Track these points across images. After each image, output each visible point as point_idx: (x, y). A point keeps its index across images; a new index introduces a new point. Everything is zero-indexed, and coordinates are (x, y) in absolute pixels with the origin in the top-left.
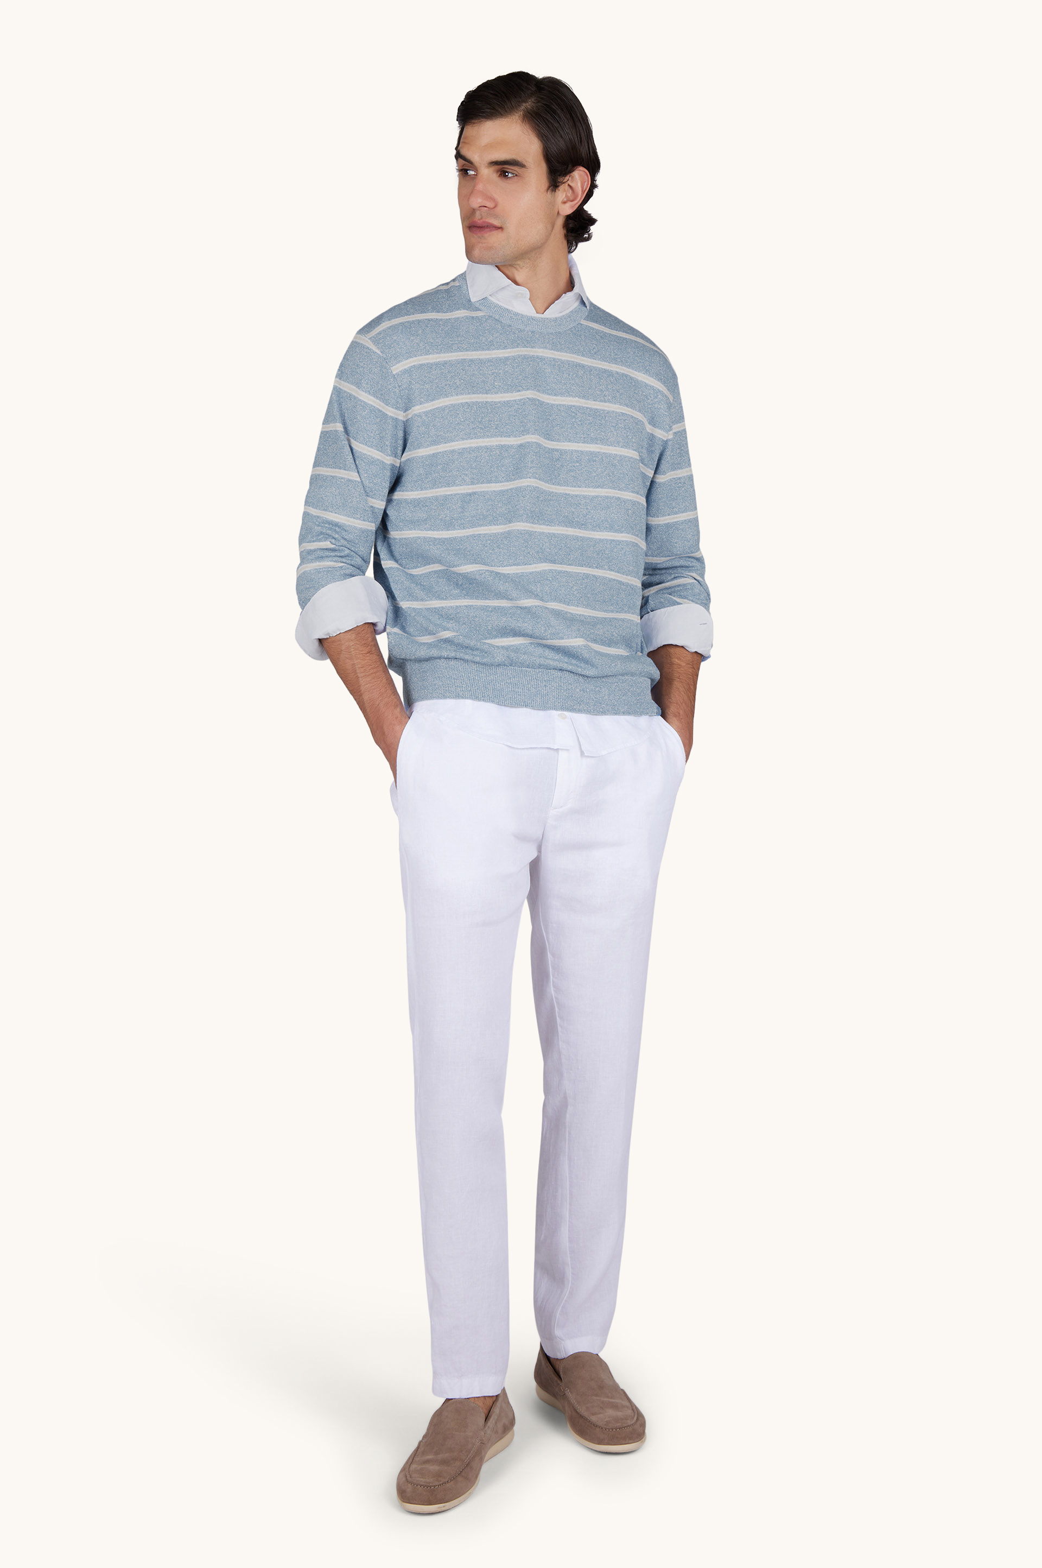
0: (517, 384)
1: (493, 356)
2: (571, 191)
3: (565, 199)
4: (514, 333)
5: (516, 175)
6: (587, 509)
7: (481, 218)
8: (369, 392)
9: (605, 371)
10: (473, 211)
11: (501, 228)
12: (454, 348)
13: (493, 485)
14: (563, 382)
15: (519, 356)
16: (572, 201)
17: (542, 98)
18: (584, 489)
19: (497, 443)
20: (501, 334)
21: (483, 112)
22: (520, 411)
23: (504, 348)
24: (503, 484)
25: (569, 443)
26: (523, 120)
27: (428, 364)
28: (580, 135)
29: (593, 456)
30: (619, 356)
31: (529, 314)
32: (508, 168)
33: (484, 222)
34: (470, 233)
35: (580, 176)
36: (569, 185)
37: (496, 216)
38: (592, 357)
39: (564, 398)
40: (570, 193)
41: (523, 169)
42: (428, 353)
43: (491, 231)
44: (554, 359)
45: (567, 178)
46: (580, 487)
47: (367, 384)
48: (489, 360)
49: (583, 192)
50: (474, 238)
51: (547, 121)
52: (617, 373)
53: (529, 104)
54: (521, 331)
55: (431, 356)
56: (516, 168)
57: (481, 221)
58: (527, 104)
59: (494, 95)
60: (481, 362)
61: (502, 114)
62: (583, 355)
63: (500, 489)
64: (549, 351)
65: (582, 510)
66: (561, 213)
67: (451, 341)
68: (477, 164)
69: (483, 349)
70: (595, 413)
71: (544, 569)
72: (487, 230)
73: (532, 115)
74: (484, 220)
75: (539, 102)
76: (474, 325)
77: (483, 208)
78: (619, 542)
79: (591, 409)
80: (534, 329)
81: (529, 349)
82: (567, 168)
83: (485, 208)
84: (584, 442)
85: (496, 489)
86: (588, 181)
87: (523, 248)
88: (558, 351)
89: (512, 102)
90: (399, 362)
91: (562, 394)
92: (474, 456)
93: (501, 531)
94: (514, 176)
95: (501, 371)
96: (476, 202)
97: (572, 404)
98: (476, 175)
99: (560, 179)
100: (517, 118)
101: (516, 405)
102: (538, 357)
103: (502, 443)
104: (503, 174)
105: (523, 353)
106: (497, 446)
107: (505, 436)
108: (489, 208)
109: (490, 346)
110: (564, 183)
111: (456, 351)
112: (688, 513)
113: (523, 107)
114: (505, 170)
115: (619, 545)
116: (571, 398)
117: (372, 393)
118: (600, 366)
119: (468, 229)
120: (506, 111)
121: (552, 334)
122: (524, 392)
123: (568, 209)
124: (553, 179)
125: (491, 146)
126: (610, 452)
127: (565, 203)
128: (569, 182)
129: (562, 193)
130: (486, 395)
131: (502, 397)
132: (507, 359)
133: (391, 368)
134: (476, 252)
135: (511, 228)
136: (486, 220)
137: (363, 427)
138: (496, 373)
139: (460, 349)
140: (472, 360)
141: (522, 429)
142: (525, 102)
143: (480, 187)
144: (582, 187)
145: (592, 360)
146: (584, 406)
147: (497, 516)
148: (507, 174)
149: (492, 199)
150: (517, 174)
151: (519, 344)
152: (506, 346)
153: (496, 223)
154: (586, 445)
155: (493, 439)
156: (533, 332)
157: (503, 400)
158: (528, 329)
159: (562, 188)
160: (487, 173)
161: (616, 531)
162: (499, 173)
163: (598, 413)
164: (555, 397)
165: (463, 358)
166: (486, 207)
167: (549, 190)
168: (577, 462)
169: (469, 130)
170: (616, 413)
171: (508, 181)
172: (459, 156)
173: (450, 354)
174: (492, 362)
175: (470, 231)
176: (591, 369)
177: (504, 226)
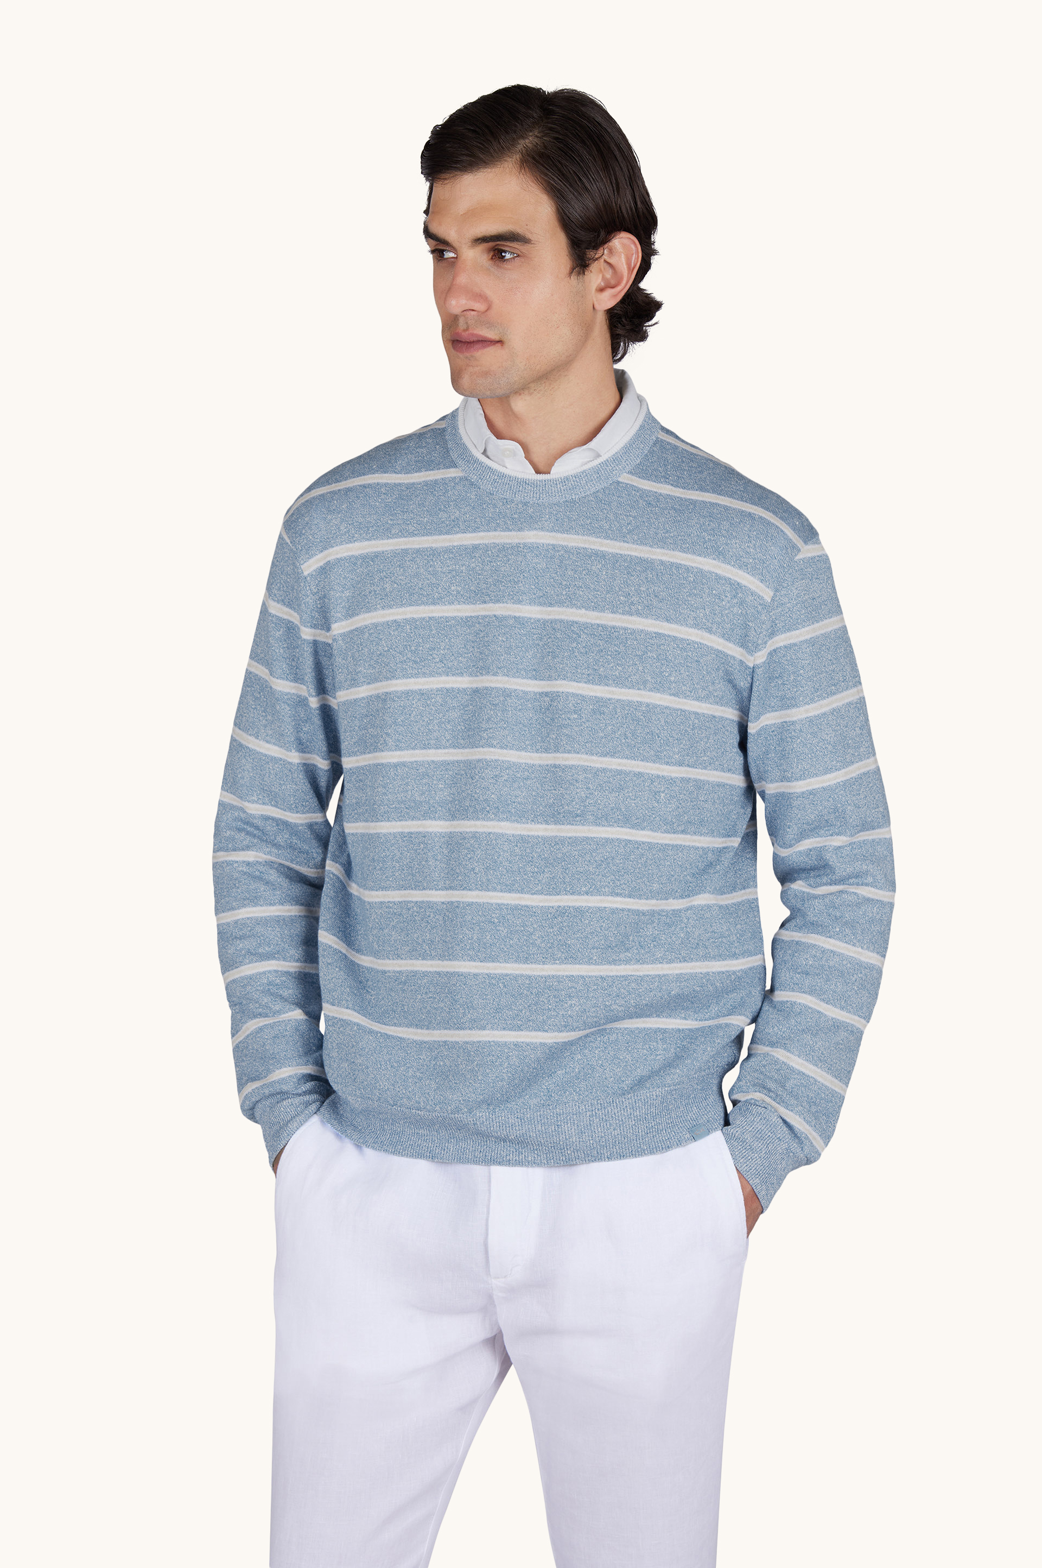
0: (484, 591)
1: (455, 544)
2: (610, 271)
3: (603, 284)
4: (495, 506)
5: (518, 256)
6: (588, 788)
7: (467, 329)
8: (283, 601)
9: (641, 561)
10: (455, 318)
11: (500, 342)
12: (393, 532)
13: (432, 751)
14: (564, 583)
15: (496, 545)
16: (613, 287)
17: (551, 129)
18: (584, 756)
19: (439, 686)
20: (473, 508)
21: (457, 162)
22: (482, 635)
23: (474, 531)
24: (446, 751)
25: (564, 682)
26: (521, 167)
27: (351, 557)
28: (616, 179)
29: (600, 702)
30: (672, 535)
31: (520, 476)
32: (506, 246)
33: (473, 335)
34: (452, 349)
35: (624, 245)
36: (605, 261)
37: (490, 325)
38: (623, 538)
39: (564, 609)
40: (609, 274)
41: (527, 247)
42: (351, 540)
43: (485, 347)
44: (554, 546)
45: (600, 252)
46: (578, 753)
47: (279, 589)
48: (448, 550)
49: (630, 270)
50: (461, 357)
51: (560, 166)
52: (662, 563)
53: (530, 141)
54: (506, 502)
55: (357, 544)
56: (514, 245)
57: (467, 333)
58: (527, 141)
59: (474, 131)
60: (434, 553)
61: (485, 162)
62: (607, 537)
63: (442, 759)
64: (547, 533)
65: (578, 791)
66: (597, 306)
67: (391, 520)
68: (455, 244)
69: (441, 533)
70: (609, 633)
71: (489, 901)
72: (477, 346)
73: (534, 158)
74: (471, 331)
75: (546, 135)
76: (435, 495)
77: (468, 313)
78: (639, 844)
79: (604, 627)
80: (527, 499)
81: (513, 533)
82: (599, 236)
83: (473, 313)
84: (588, 682)
85: (435, 759)
86: (638, 252)
87: (538, 367)
88: (563, 532)
89: (501, 141)
90: (312, 556)
91: (560, 603)
92: (400, 706)
93: (440, 830)
94: (514, 258)
95: (464, 568)
96: (457, 304)
97: (576, 619)
98: (457, 257)
99: (591, 254)
100: (511, 165)
101: (477, 625)
102: (525, 545)
103: (448, 686)
104: (498, 255)
105: (502, 541)
106: (438, 690)
107: (453, 675)
108: (478, 311)
109: (451, 528)
110: (597, 259)
111: (396, 536)
112: (809, 780)
113: (520, 147)
114: (502, 248)
115: (638, 848)
116: (574, 610)
117: (287, 603)
118: (634, 554)
119: (450, 344)
120: (493, 158)
121: (558, 504)
122: (491, 605)
123: (609, 300)
124: (579, 256)
125: (473, 214)
126: (630, 698)
127: (601, 290)
128: (605, 257)
129: (595, 276)
130: (432, 607)
131: (458, 610)
132: (476, 548)
133: (302, 567)
134: (465, 381)
135: (517, 339)
136: (475, 332)
137: (278, 654)
138: (455, 570)
139: (404, 533)
140: (418, 551)
141: (481, 664)
142: (523, 138)
143: (462, 279)
144: (629, 264)
145: (622, 544)
146: (593, 622)
147: (436, 805)
148: (503, 254)
149: (481, 297)
150: (519, 253)
151: (498, 525)
152: (478, 528)
153: (491, 334)
154: (590, 686)
155: (432, 679)
156: (525, 504)
157: (460, 614)
158: (518, 498)
159: (594, 267)
160: (474, 256)
161: (633, 827)
162: (492, 254)
163: (616, 634)
164: (549, 609)
165: (403, 547)
166: (473, 310)
167: (573, 274)
168: (575, 712)
169: (442, 190)
170: (647, 633)
171: (506, 265)
172: (428, 233)
173: (386, 541)
174: (452, 553)
175: (454, 348)
176: (616, 559)
177: (504, 339)
